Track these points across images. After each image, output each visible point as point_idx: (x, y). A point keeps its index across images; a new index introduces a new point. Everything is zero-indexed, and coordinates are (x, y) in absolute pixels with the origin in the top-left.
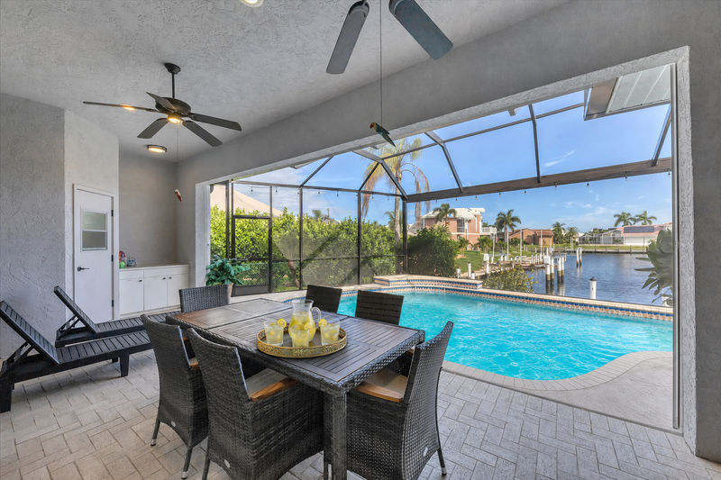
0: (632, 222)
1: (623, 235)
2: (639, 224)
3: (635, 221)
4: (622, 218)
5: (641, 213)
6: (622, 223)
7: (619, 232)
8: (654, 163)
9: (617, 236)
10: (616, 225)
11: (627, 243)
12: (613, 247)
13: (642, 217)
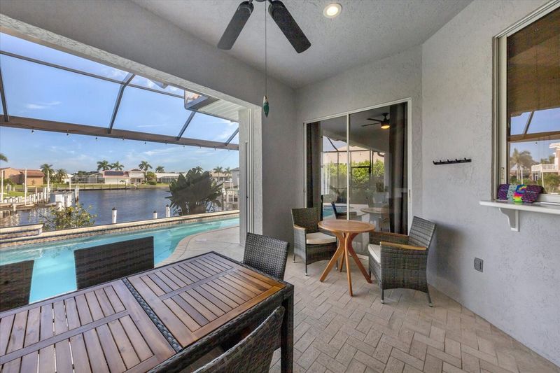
0: (110, 168)
1: (104, 176)
2: (114, 170)
3: (112, 167)
4: (102, 165)
5: (115, 162)
6: (102, 169)
7: (102, 175)
8: (178, 138)
9: (100, 177)
10: (98, 169)
11: (107, 183)
12: (97, 186)
13: (116, 165)
